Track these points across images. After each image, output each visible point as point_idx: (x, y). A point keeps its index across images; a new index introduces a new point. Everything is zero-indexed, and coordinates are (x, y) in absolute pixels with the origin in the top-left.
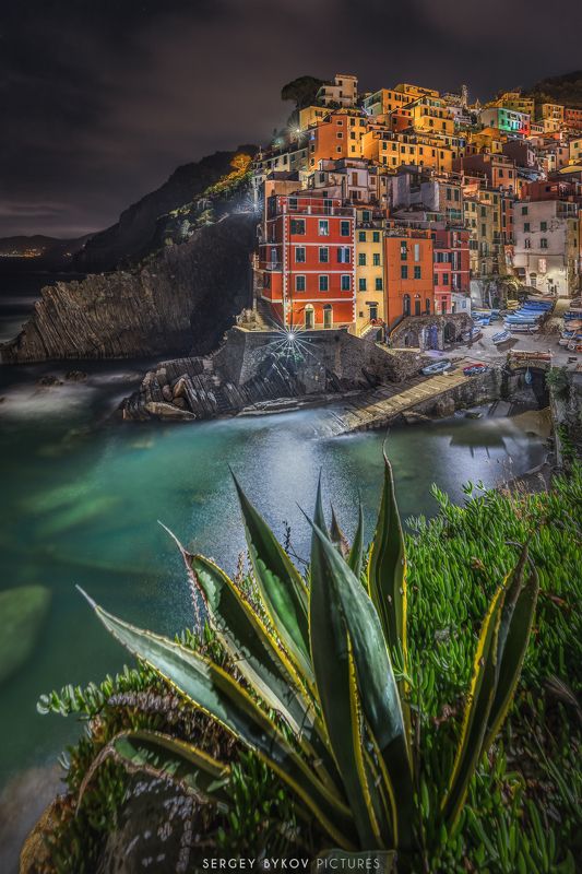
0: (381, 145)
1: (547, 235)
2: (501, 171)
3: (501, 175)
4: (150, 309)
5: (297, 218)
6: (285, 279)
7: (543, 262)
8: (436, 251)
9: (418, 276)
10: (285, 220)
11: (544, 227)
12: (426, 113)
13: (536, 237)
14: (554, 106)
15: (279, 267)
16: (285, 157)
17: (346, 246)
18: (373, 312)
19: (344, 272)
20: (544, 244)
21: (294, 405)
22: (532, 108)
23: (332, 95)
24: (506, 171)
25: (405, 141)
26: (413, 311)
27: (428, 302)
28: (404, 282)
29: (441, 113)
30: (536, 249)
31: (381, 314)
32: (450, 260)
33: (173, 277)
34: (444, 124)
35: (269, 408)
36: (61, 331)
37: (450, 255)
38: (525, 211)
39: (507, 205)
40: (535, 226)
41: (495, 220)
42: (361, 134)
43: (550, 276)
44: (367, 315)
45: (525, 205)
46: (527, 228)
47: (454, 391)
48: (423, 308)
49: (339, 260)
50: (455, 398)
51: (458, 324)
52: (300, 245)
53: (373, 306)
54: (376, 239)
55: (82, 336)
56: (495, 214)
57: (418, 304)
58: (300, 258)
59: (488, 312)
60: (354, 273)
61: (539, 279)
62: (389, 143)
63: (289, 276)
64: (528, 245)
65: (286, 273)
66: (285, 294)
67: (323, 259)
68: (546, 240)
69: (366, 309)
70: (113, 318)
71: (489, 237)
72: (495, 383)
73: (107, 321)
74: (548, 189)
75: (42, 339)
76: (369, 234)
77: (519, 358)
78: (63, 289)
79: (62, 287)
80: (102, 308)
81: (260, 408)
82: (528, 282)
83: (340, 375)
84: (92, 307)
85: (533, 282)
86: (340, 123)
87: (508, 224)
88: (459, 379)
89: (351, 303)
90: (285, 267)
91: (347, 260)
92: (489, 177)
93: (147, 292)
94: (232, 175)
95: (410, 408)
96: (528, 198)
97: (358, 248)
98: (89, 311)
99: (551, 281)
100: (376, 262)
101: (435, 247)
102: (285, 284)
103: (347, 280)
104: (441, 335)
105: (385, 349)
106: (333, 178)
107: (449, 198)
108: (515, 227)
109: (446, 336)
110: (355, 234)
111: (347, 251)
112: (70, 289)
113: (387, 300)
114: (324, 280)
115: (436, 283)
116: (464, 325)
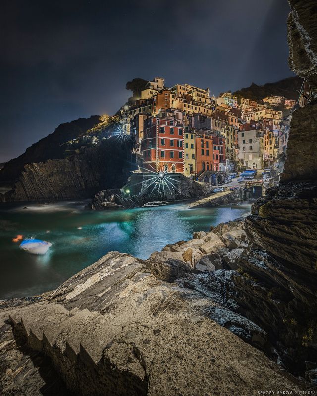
0: (183, 105)
1: (252, 144)
2: (232, 119)
3: (232, 121)
4: (78, 177)
5: (162, 126)
6: (157, 152)
7: (250, 156)
8: (214, 145)
9: (207, 154)
10: (157, 126)
11: (251, 141)
12: (198, 95)
13: (248, 145)
14: (245, 99)
15: (154, 147)
16: (140, 110)
17: (181, 139)
18: (191, 169)
19: (180, 151)
20: (251, 148)
21: (164, 203)
22: (236, 100)
23: (153, 86)
24: (234, 119)
25: (193, 104)
26: (206, 169)
27: (211, 165)
28: (203, 156)
29: (204, 96)
30: (248, 150)
31: (194, 169)
32: (219, 149)
33: (90, 162)
34: (205, 100)
35: (155, 204)
36: (36, 187)
37: (219, 147)
38: (243, 135)
39: (236, 132)
40: (247, 141)
41: (232, 138)
42: (173, 101)
43: (254, 162)
44: (189, 169)
45: (243, 132)
46: (244, 142)
47: (227, 195)
48: (210, 169)
49: (178, 146)
50: (228, 198)
51: (223, 176)
52: (163, 138)
53: (191, 165)
54: (192, 138)
55: (46, 189)
56: (232, 136)
57: (208, 166)
58: (163, 143)
59: (232, 174)
60: (184, 151)
61: (249, 164)
62: (187, 105)
63: (159, 151)
64: (244, 149)
65: (157, 149)
66: (157, 158)
67: (172, 144)
68: (251, 146)
69: (188, 167)
70: (61, 181)
71: (230, 144)
72: (241, 194)
73: (58, 182)
74: (251, 126)
75: (25, 190)
76: (189, 135)
77: (250, 184)
78: (36, 166)
79: (35, 165)
80: (55, 176)
81: (150, 204)
82: (245, 165)
83: (180, 192)
84: (51, 175)
85: (247, 165)
86: (167, 94)
87: (236, 141)
88: (228, 192)
89: (182, 164)
90: (157, 147)
91: (181, 145)
92: (228, 120)
93: (77, 169)
94: (100, 124)
95: (212, 201)
96: (244, 129)
97: (185, 141)
98: (50, 177)
99: (254, 164)
100: (192, 148)
101: (213, 143)
102: (157, 154)
103: (181, 154)
104: (217, 180)
105: (198, 182)
106: (169, 115)
107: (216, 126)
108: (239, 142)
109: (219, 180)
110: (184, 135)
111: (181, 141)
112: (39, 166)
113: (197, 164)
114: (172, 153)
115: (214, 159)
116: (225, 176)
